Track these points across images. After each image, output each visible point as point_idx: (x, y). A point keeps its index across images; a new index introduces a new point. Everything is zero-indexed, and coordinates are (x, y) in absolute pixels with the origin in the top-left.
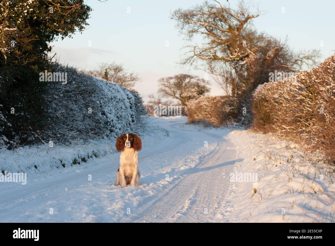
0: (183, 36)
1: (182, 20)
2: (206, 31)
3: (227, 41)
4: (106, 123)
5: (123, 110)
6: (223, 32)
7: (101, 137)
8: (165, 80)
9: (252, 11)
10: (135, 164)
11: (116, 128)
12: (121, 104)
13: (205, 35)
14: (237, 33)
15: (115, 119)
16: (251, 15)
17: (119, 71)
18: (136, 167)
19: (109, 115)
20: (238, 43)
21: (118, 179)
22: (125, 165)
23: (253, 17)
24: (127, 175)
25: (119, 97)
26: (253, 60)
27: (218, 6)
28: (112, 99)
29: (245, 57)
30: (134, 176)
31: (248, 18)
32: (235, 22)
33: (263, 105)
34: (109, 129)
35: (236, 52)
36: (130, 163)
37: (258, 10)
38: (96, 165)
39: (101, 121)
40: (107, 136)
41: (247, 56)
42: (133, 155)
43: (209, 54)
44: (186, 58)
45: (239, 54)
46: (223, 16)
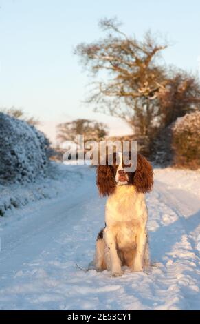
0: (87, 72)
1: (86, 55)
2: (111, 66)
3: (135, 75)
4: (18, 164)
5: (33, 150)
6: (130, 66)
7: (12, 182)
8: (63, 126)
9: (159, 42)
10: (141, 220)
11: (28, 171)
12: (31, 143)
13: (111, 70)
14: (145, 66)
15: (26, 159)
16: (158, 46)
17: (19, 115)
18: (143, 227)
19: (19, 155)
20: (146, 76)
21: (100, 256)
22: (118, 225)
23: (161, 48)
24: (121, 246)
25: (29, 135)
26: (164, 94)
27: (124, 38)
28: (21, 136)
29: (154, 91)
30: (140, 249)
31: (156, 49)
32: (142, 55)
33: (186, 139)
34: (20, 172)
35: (144, 86)
36: (129, 220)
37: (166, 40)
38: (19, 219)
39: (11, 162)
40: (19, 180)
41: (157, 90)
42: (136, 201)
43: (116, 90)
44: (92, 95)
45: (148, 88)
46: (129, 49)
